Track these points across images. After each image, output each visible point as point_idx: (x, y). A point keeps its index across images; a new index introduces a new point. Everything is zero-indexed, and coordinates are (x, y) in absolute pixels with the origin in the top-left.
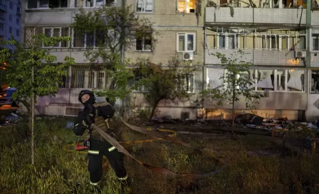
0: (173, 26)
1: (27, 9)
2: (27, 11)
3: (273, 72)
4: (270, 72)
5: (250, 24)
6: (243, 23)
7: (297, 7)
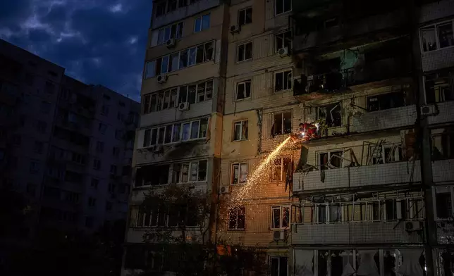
0: (266, 198)
1: (134, 187)
2: (134, 190)
3: (378, 253)
4: (373, 252)
5: (345, 189)
6: (336, 188)
7: (407, 159)
